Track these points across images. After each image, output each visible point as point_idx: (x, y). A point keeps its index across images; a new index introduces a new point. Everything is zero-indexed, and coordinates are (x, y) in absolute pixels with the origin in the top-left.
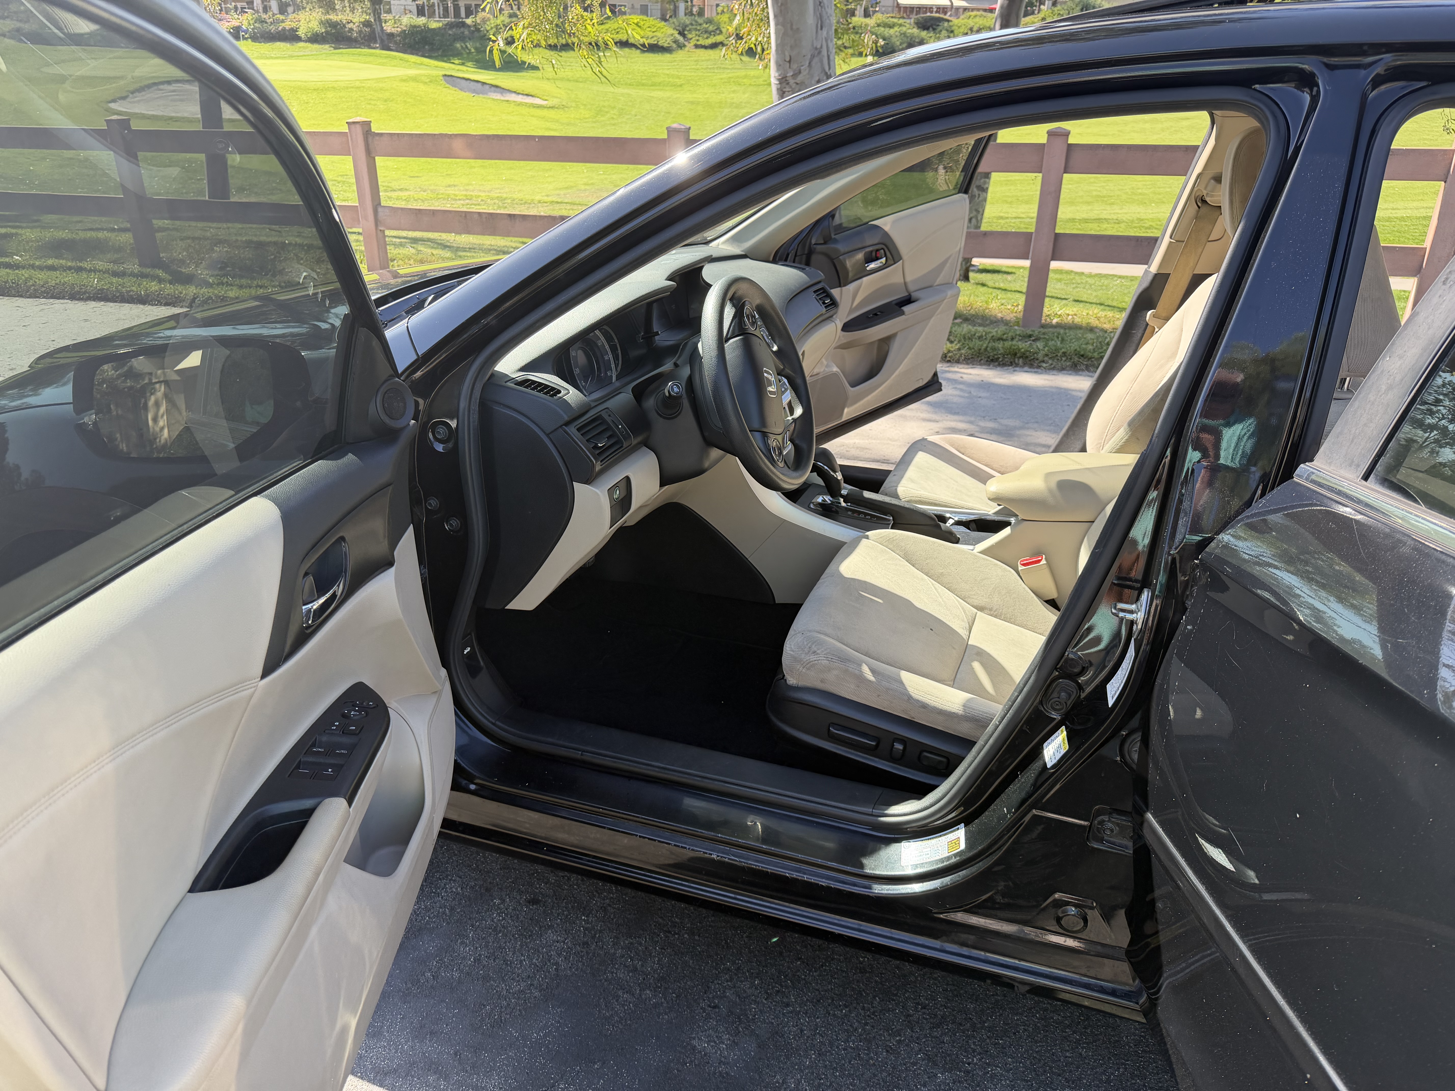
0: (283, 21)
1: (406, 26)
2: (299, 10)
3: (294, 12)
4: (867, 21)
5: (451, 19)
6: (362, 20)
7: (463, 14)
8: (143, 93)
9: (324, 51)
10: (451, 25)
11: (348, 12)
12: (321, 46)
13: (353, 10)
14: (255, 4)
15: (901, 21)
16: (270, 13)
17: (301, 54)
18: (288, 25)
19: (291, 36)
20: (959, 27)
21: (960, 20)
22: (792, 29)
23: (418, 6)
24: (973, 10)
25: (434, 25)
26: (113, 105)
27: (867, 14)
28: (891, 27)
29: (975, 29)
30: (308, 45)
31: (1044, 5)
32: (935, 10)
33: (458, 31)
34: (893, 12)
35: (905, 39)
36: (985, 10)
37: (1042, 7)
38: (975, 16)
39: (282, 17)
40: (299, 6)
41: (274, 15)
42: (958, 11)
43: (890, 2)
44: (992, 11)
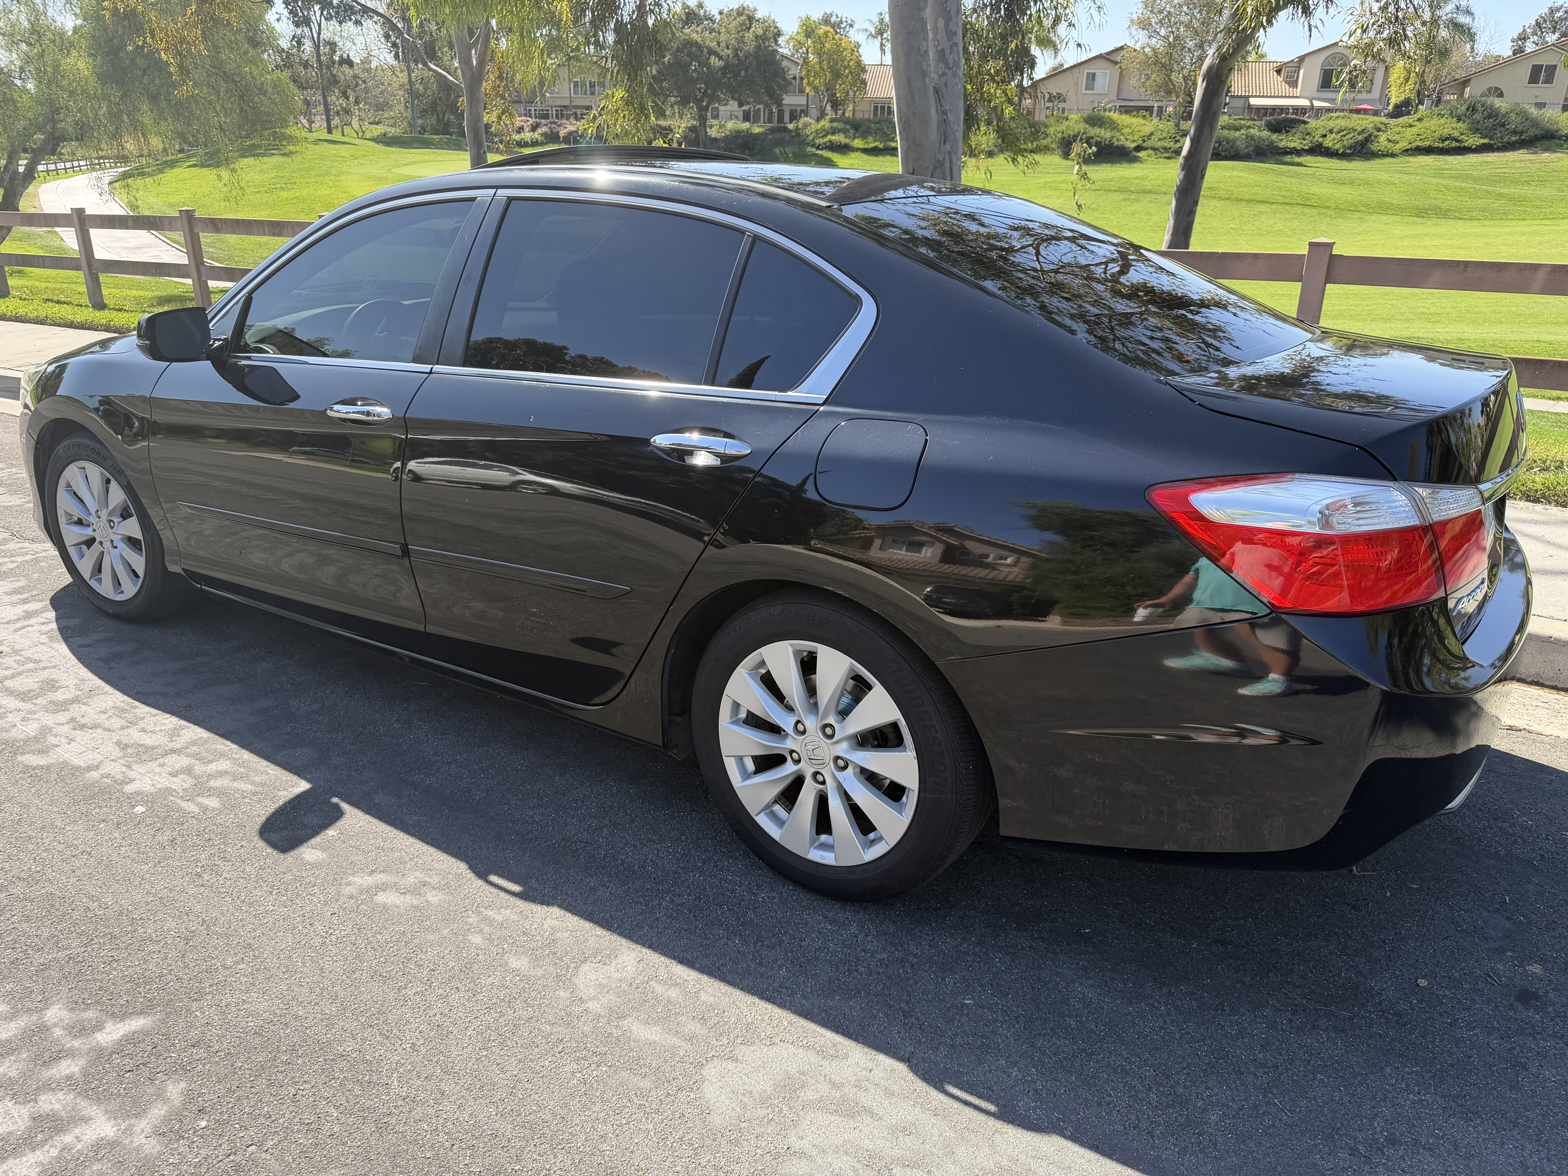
1: (730, 131)
5: (775, 124)
6: (689, 125)
7: (787, 117)
10: (772, 131)
11: (677, 118)
13: (681, 117)
15: (1250, 123)
20: (1317, 129)
21: (1319, 121)
23: (744, 111)
24: (1336, 111)
25: (757, 130)
28: (1237, 129)
29: (1335, 130)
31: (1423, 104)
33: (778, 136)
34: (1242, 114)
35: (1252, 142)
36: (1351, 111)
37: (1420, 107)
38: (1338, 117)
42: (1318, 112)
43: (1240, 103)
44: (1358, 111)
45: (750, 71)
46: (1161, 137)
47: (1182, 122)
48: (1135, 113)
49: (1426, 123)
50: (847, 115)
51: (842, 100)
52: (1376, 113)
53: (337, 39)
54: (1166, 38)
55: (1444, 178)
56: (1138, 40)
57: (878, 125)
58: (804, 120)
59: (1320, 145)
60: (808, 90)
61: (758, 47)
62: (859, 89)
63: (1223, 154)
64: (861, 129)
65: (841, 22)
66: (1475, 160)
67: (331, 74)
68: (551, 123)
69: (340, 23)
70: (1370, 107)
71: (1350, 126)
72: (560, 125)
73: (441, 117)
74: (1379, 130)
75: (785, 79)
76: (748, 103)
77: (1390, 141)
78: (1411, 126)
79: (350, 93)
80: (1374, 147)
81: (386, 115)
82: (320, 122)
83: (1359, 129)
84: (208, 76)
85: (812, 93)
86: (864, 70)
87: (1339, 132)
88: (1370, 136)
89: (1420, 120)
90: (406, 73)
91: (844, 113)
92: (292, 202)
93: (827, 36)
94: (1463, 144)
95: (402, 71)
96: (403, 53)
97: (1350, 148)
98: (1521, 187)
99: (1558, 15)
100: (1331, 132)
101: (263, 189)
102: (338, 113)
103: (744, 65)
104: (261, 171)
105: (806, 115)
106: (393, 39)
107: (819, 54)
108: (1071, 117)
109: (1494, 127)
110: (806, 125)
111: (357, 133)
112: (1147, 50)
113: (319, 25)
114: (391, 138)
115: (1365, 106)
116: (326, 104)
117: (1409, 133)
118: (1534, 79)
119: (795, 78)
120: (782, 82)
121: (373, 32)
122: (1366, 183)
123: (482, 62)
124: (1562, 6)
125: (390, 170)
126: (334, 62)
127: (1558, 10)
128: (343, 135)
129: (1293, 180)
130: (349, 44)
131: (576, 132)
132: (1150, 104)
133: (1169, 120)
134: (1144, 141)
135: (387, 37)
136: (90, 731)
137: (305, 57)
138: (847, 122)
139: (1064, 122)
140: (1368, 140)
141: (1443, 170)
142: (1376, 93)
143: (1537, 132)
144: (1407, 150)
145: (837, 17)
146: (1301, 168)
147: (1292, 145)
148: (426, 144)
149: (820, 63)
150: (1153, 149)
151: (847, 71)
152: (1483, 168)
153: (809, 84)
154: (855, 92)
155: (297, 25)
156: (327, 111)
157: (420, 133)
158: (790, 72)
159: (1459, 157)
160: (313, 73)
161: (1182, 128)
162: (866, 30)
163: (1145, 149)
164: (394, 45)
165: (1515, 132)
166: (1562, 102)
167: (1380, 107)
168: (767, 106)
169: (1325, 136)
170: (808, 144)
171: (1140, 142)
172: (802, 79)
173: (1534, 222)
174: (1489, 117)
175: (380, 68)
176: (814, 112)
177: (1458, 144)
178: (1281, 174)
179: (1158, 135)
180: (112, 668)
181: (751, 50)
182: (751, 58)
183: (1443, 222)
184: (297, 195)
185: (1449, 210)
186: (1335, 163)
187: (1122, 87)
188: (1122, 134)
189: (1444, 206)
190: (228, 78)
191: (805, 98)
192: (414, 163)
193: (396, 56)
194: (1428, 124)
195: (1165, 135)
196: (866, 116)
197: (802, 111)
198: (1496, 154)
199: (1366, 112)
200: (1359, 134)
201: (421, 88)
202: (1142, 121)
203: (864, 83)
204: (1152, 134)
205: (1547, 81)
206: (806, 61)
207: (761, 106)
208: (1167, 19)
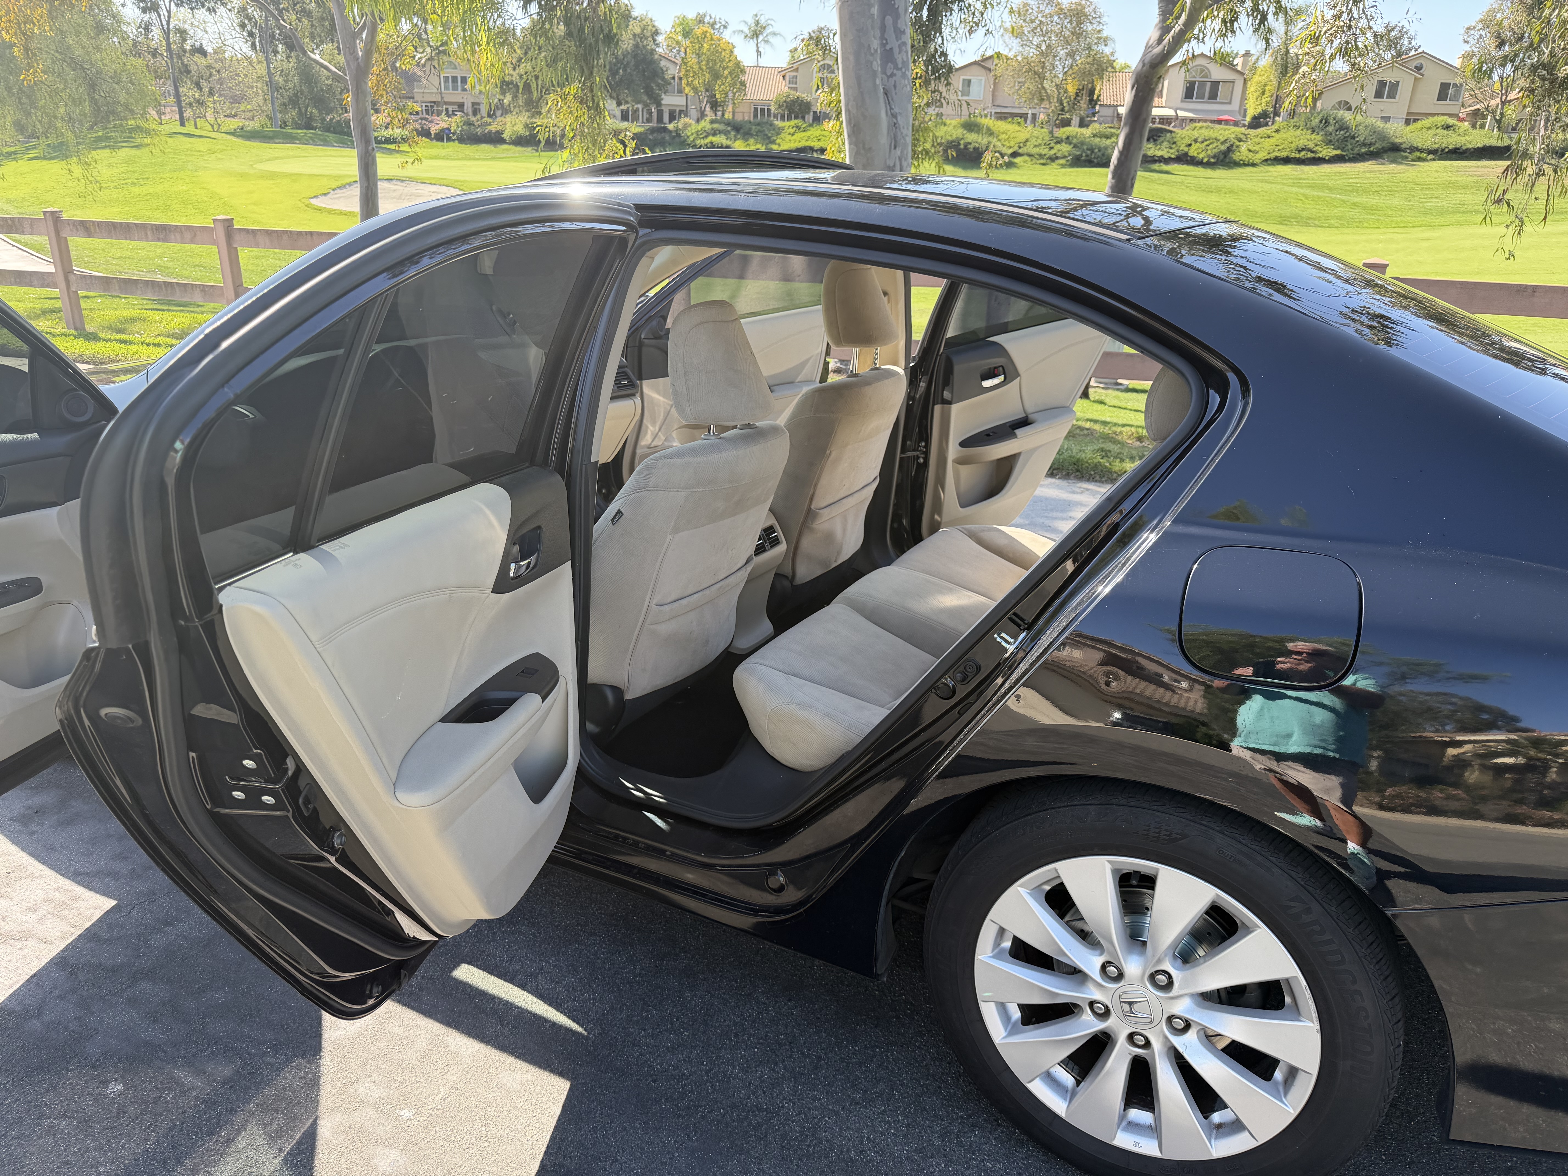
0: (490, 124)
2: (506, 113)
3: (502, 115)
4: (1084, 131)
5: (654, 124)
7: (666, 118)
8: (344, 190)
9: (527, 154)
10: (652, 130)
12: (524, 149)
14: (465, 107)
16: (479, 116)
17: (504, 155)
18: (494, 128)
19: (496, 139)
20: (1182, 139)
21: (1184, 131)
22: (864, 148)
23: (622, 111)
24: (1199, 121)
25: (636, 129)
26: (314, 202)
27: (1082, 124)
28: (1108, 137)
29: (1200, 140)
30: (512, 147)
31: (1279, 116)
32: (1158, 120)
33: (659, 136)
34: (1112, 123)
36: (1213, 122)
37: (1277, 118)
38: (1201, 128)
39: (489, 120)
40: (506, 110)
41: (482, 118)
42: (1183, 122)
43: (1108, 112)
44: (1219, 122)
45: (629, 70)
46: (1036, 143)
47: (1055, 129)
48: (1010, 120)
49: (1283, 134)
50: (726, 116)
51: (722, 102)
52: (1236, 124)
53: (187, 27)
54: (1038, 46)
55: (1302, 187)
56: (1010, 47)
57: (758, 127)
58: (684, 120)
59: (1186, 154)
60: (687, 90)
61: (636, 46)
62: (739, 90)
63: (1095, 161)
64: (742, 131)
65: (715, 23)
66: (1329, 170)
67: (182, 63)
68: (421, 119)
69: (192, 9)
70: (1230, 118)
71: (1214, 136)
72: (431, 122)
73: (303, 110)
74: (1240, 140)
75: (663, 79)
76: (627, 102)
77: (1250, 151)
78: (1269, 137)
79: (203, 83)
80: (1236, 157)
81: (242, 108)
82: (171, 114)
83: (1222, 140)
84: (53, 62)
85: (691, 94)
86: (743, 72)
87: (1203, 142)
88: (1232, 146)
89: (1277, 131)
90: (265, 64)
91: (723, 115)
92: (146, 198)
93: (705, 36)
94: (1317, 155)
95: (259, 62)
96: (260, 42)
97: (1214, 157)
98: (1372, 196)
99: (1393, 33)
100: (1196, 141)
101: (113, 184)
102: (191, 104)
103: (622, 63)
104: (109, 165)
105: (686, 116)
106: (249, 28)
107: (697, 54)
108: (948, 122)
109: (1345, 139)
110: (686, 126)
111: (213, 126)
112: (1020, 58)
113: (169, 12)
114: (250, 132)
115: (1226, 117)
116: (178, 96)
117: (1268, 144)
118: (1379, 94)
119: (673, 78)
120: (660, 81)
121: (227, 21)
122: (1231, 191)
123: (368, 53)
124: (1396, 26)
125: (252, 165)
126: (185, 51)
127: (1393, 30)
128: (196, 128)
129: (1164, 188)
130: (200, 33)
131: (448, 129)
132: (1024, 111)
133: (1042, 128)
134: (1020, 147)
135: (243, 26)
136: (19, 945)
137: (153, 44)
138: (728, 124)
139: (942, 127)
140: (1230, 149)
141: (1300, 179)
142: (1235, 105)
143: (1384, 145)
144: (1266, 160)
145: (711, 18)
146: (1170, 176)
147: (1159, 153)
148: (290, 139)
149: (699, 63)
150: (1030, 155)
151: (726, 72)
152: (1337, 178)
153: (688, 84)
154: (734, 94)
155: (144, 11)
156: (179, 102)
157: (281, 127)
158: (669, 72)
159: (1314, 167)
160: (163, 62)
161: (1055, 135)
162: (742, 31)
163: (1021, 155)
164: (251, 34)
165: (1364, 145)
166: (1405, 117)
167: (1240, 118)
168: (646, 105)
169: (1190, 145)
170: (689, 145)
171: (1016, 148)
172: (681, 79)
173: (1388, 230)
174: (1341, 129)
175: (234, 59)
176: (694, 113)
177: (1313, 155)
178: (1152, 181)
179: (1033, 142)
180: (33, 833)
181: (629, 49)
182: (629, 56)
183: (1304, 229)
184: (151, 191)
185: (1309, 218)
186: (1200, 171)
187: (996, 94)
188: (999, 140)
189: (1305, 214)
190: (75, 64)
191: (685, 98)
192: (277, 158)
193: (253, 45)
194: (1285, 136)
195: (1039, 141)
196: (746, 118)
197: (681, 111)
198: (1348, 165)
199: (1227, 122)
200: (1222, 143)
201: (281, 80)
202: (1017, 128)
203: (743, 84)
204: (1027, 141)
205: (1389, 97)
206: (684, 62)
207: (640, 106)
208: (1039, 28)
